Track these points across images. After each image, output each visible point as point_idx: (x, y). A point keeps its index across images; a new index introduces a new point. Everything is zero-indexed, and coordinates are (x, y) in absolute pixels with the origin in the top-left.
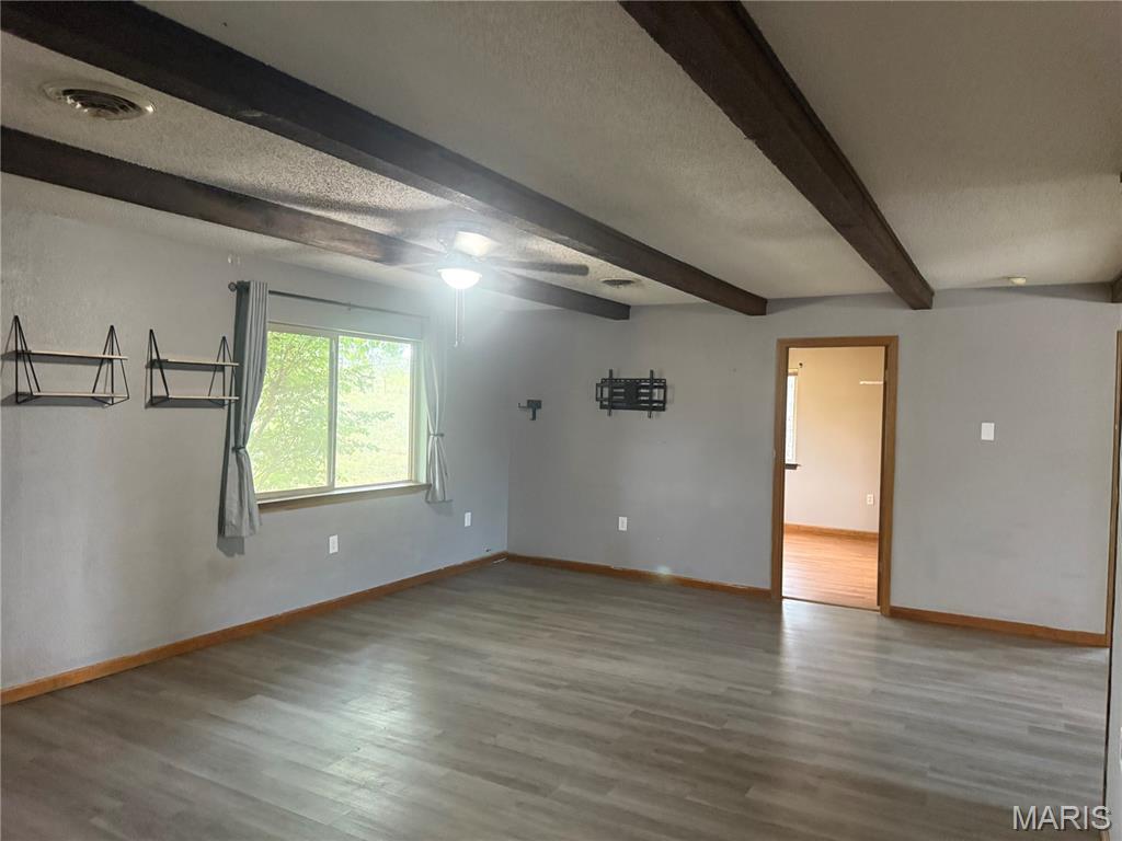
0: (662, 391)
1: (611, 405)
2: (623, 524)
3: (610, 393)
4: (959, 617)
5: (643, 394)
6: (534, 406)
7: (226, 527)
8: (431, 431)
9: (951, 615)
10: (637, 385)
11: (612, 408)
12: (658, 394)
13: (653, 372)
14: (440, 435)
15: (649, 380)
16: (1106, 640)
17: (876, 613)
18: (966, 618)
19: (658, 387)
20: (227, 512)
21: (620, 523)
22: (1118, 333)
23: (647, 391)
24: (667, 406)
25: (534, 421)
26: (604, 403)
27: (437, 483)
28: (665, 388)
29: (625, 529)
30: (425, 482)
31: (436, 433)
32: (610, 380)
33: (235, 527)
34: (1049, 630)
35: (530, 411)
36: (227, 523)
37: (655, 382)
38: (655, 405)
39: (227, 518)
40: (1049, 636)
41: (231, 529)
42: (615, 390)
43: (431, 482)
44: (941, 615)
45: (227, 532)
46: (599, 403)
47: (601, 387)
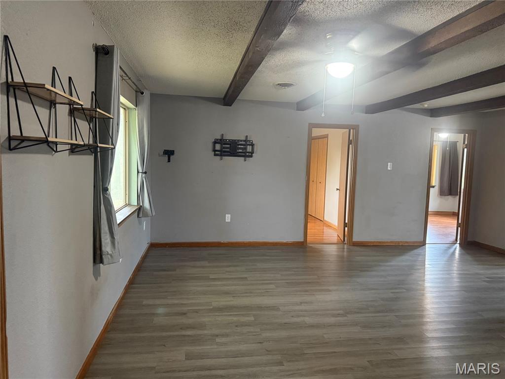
0: (251, 146)
1: (222, 153)
2: (228, 218)
3: (221, 147)
4: (378, 242)
5: (240, 148)
6: (169, 153)
7: (103, 256)
8: (140, 170)
9: (374, 242)
10: (236, 143)
11: (221, 155)
12: (249, 149)
13: (247, 136)
14: (145, 173)
15: (245, 141)
16: (423, 243)
17: (345, 245)
18: (380, 242)
19: (249, 145)
20: (103, 244)
21: (226, 218)
22: (432, 129)
23: (243, 147)
24: (253, 155)
25: (169, 163)
26: (217, 153)
27: (147, 204)
28: (252, 145)
29: (229, 221)
30: (136, 204)
31: (144, 171)
32: (220, 140)
33: (111, 256)
34: (407, 242)
35: (167, 156)
36: (104, 253)
37: (247, 142)
38: (247, 154)
39: (103, 249)
40: (407, 244)
41: (108, 258)
42: (224, 146)
43: (141, 204)
44: (371, 242)
45: (105, 260)
46: (213, 153)
47: (215, 143)
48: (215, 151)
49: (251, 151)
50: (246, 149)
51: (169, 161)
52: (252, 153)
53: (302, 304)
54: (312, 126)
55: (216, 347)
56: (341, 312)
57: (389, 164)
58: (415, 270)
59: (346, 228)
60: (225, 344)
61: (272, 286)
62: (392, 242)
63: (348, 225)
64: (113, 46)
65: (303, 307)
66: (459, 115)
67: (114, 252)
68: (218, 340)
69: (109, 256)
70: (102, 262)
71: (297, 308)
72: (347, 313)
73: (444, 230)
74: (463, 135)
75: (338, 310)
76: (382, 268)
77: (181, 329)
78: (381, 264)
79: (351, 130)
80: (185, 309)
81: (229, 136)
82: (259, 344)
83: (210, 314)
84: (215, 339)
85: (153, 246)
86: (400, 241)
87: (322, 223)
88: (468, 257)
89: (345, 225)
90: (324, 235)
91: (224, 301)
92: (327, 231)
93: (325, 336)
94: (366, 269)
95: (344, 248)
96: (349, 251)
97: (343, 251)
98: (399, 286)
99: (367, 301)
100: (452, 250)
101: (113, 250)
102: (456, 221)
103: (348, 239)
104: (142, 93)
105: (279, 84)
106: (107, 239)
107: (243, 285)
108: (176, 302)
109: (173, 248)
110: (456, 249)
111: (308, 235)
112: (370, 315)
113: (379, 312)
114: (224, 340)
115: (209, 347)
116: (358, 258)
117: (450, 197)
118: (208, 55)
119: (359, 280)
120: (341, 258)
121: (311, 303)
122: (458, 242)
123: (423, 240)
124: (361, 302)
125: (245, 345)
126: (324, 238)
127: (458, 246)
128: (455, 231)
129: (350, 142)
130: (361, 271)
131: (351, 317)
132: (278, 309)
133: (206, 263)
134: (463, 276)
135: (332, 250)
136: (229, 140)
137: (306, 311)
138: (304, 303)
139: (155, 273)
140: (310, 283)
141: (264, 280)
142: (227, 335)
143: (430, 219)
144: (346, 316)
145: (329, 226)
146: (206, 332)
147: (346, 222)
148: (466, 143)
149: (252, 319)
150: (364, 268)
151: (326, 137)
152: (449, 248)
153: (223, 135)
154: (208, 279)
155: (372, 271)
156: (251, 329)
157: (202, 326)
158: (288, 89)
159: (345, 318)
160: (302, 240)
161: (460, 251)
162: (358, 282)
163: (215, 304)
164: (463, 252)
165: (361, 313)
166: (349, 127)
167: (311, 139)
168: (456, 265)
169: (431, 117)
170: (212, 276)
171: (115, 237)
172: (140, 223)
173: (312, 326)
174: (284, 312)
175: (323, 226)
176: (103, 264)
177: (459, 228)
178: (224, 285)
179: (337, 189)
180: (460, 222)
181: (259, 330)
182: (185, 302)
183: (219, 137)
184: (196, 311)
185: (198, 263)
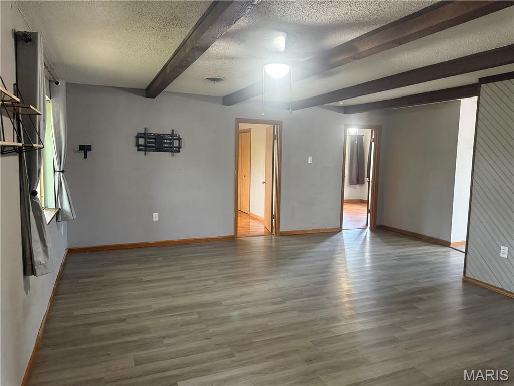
0: (178, 141)
1: (146, 148)
2: (156, 217)
3: (145, 142)
4: (301, 231)
5: (166, 143)
6: (85, 149)
7: (36, 267)
8: (57, 169)
9: (299, 231)
10: (162, 137)
11: (145, 151)
12: (176, 143)
13: (173, 131)
14: (63, 172)
15: (170, 135)
16: (340, 229)
17: (273, 236)
18: (303, 231)
19: (176, 139)
20: (34, 253)
21: (154, 216)
22: (345, 125)
23: (169, 141)
24: (180, 149)
25: (86, 159)
26: (140, 148)
27: (66, 206)
28: (179, 139)
29: (157, 219)
30: (54, 207)
31: (61, 170)
32: (144, 134)
33: (44, 266)
34: (326, 229)
35: (83, 152)
36: (36, 264)
37: (173, 137)
38: (174, 149)
39: (35, 259)
40: (326, 231)
41: (41, 268)
42: (148, 140)
43: (60, 207)
44: (296, 231)
45: (38, 272)
46: (137, 148)
47: (138, 138)
48: (138, 145)
49: (178, 146)
50: (172, 143)
51: (86, 157)
52: (180, 147)
53: (243, 296)
54: (240, 120)
55: (164, 348)
56: (280, 299)
57: (309, 157)
58: (337, 254)
59: (273, 220)
60: (173, 345)
61: (211, 282)
62: (313, 230)
63: (275, 217)
64: (37, 33)
65: (243, 299)
66: (367, 113)
67: (47, 261)
68: (165, 341)
69: (42, 267)
70: (33, 273)
71: (238, 300)
72: (285, 299)
73: (356, 216)
74: (371, 130)
75: (276, 298)
76: (309, 255)
77: (123, 335)
78: (307, 251)
79: (275, 126)
80: (123, 315)
81: (154, 130)
82: (208, 340)
83: (151, 317)
84: (162, 341)
85: (71, 252)
86: (320, 228)
87: (248, 216)
88: (379, 240)
89: (273, 216)
90: (251, 228)
91: (165, 302)
92: (253, 223)
93: (270, 324)
94: (294, 257)
95: (272, 239)
96: (277, 241)
97: (271, 242)
98: (326, 270)
99: (301, 287)
100: (364, 234)
101: (46, 260)
102: (367, 208)
103: (275, 231)
104: (57, 83)
105: (208, 79)
106: (38, 248)
107: (180, 284)
108: (113, 308)
109: (94, 253)
110: (367, 232)
111: (238, 229)
112: (306, 299)
113: (312, 295)
114: (171, 341)
115: (157, 350)
116: (286, 247)
117: (358, 186)
118: (138, 46)
119: (291, 268)
120: (269, 249)
121: (251, 294)
122: (369, 226)
123: (339, 226)
124: (295, 287)
125: (194, 343)
126: (251, 230)
127: (368, 230)
128: (366, 216)
129: (274, 137)
130: (291, 259)
131: (289, 304)
132: (220, 304)
133: (135, 266)
134: (375, 257)
135: (260, 242)
136: (154, 134)
137: (248, 302)
138: (244, 295)
139: (80, 281)
140: (247, 275)
141: (201, 277)
142: (174, 336)
143: (345, 206)
144: (285, 303)
145: (256, 218)
146: (150, 335)
147: (273, 214)
148: (374, 137)
149: (196, 316)
150: (293, 257)
151: (249, 132)
152: (362, 232)
153: (146, 128)
154: (141, 282)
155: (301, 258)
156: (197, 326)
157: (146, 330)
158: (217, 84)
159: (284, 305)
160: (233, 234)
161: (371, 234)
162: (290, 270)
163: (155, 307)
164: (374, 235)
165: (297, 298)
166: (273, 123)
167: (238, 132)
168: (368, 247)
169: (345, 113)
170: (144, 279)
171: (48, 246)
172: (59, 228)
173: (256, 316)
174: (227, 306)
175: (250, 219)
176: (35, 275)
177: (369, 214)
178: (160, 287)
179: (263, 183)
180: (370, 208)
181: (205, 326)
182: (123, 307)
183: (142, 131)
184: (136, 316)
185: (127, 267)
